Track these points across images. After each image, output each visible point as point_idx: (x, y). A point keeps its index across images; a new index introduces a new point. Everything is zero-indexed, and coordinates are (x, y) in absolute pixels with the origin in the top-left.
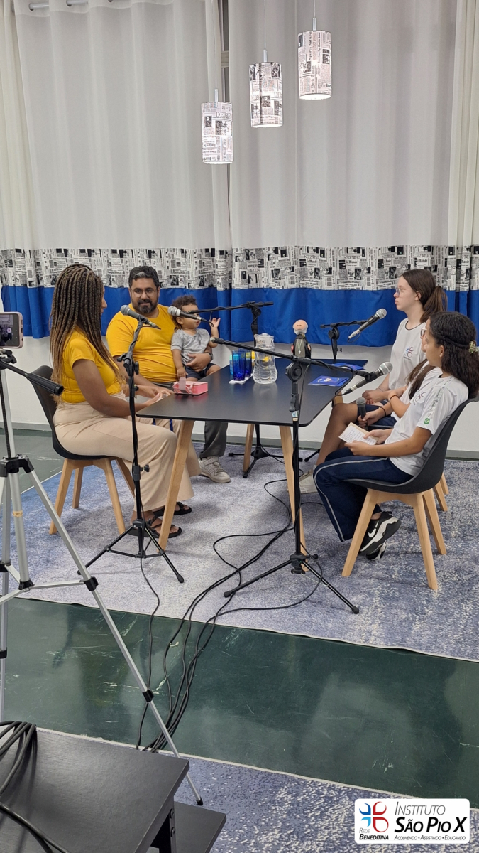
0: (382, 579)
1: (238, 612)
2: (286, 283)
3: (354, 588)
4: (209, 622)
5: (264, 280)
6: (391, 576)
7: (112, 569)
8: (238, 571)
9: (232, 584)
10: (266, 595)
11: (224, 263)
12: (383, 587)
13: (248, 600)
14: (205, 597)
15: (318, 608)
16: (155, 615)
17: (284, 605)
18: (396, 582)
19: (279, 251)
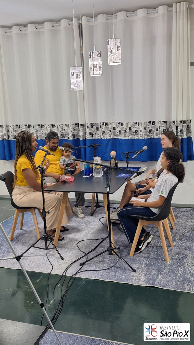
0: (146, 258)
1: (85, 272)
2: (107, 137)
3: (134, 261)
4: (73, 276)
5: (99, 135)
6: (150, 256)
7: (34, 254)
8: (86, 255)
9: (84, 260)
10: (97, 264)
11: (82, 129)
12: (146, 261)
13: (90, 267)
14: (72, 266)
15: (119, 270)
16: (51, 273)
17: (105, 269)
18: (152, 258)
19: (105, 124)
